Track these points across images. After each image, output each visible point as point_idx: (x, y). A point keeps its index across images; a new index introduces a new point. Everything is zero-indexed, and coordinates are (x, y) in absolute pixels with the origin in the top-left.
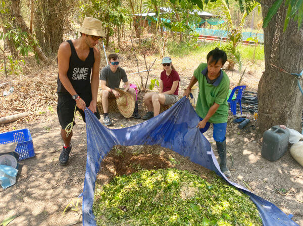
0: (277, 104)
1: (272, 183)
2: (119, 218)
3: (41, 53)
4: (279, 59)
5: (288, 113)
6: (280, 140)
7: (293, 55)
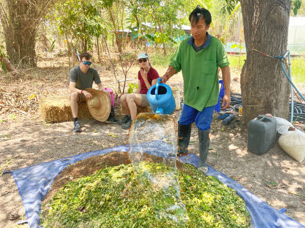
0: (261, 93)
1: (260, 177)
2: (76, 222)
3: (9, 64)
4: (259, 42)
5: (274, 102)
6: (266, 129)
7: (274, 36)
